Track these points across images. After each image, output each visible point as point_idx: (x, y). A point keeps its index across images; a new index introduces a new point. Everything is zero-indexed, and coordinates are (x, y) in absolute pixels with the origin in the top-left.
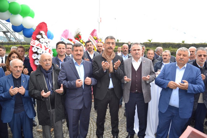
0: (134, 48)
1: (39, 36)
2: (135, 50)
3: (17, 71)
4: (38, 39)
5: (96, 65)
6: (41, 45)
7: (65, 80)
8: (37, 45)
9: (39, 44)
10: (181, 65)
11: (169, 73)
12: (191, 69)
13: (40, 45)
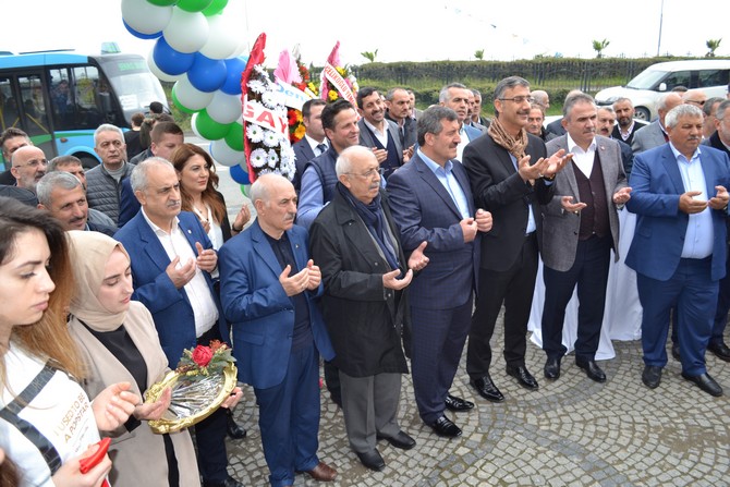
0: (578, 112)
1: (255, 85)
2: (584, 119)
3: (287, 215)
4: (259, 97)
5: (483, 169)
6: (270, 115)
7: (419, 225)
8: (261, 118)
9: (265, 113)
10: (689, 153)
11: (663, 176)
12: (712, 156)
13: (267, 118)
